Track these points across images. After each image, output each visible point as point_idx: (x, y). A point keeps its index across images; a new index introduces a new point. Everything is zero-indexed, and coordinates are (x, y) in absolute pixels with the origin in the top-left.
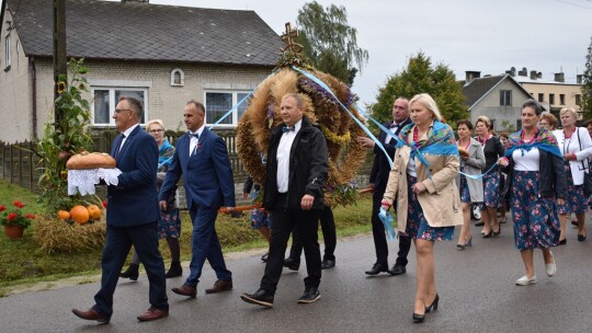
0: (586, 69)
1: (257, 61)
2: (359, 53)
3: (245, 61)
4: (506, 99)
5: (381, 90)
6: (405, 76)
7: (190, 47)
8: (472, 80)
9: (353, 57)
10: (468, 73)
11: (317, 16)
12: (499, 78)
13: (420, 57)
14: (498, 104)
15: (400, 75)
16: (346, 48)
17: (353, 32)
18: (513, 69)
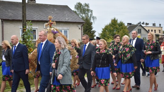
2: (93, 18)
3: (66, 21)
5: (103, 29)
6: (110, 25)
11: (81, 7)
13: (115, 19)
15: (108, 24)
16: (89, 16)
17: (92, 11)
18: (140, 22)
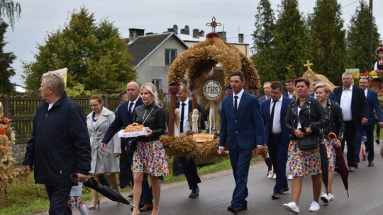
2: (10, 6)
5: (41, 48)
6: (67, 34)
8: (136, 38)
10: (132, 31)
12: (164, 36)
13: (83, 13)
14: (163, 63)
15: (61, 32)
18: (175, 27)
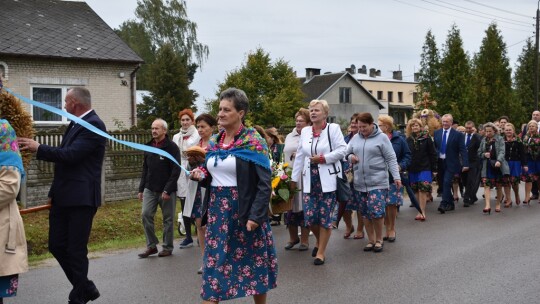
0: (420, 67)
1: (88, 55)
2: (199, 48)
3: (76, 55)
4: (345, 96)
5: (221, 86)
6: (244, 72)
7: (15, 39)
8: (312, 77)
9: (193, 53)
10: (308, 70)
11: (157, 9)
12: (339, 75)
13: (259, 53)
14: (337, 101)
15: (238, 71)
16: (186, 43)
17: (193, 27)
18: (353, 66)
